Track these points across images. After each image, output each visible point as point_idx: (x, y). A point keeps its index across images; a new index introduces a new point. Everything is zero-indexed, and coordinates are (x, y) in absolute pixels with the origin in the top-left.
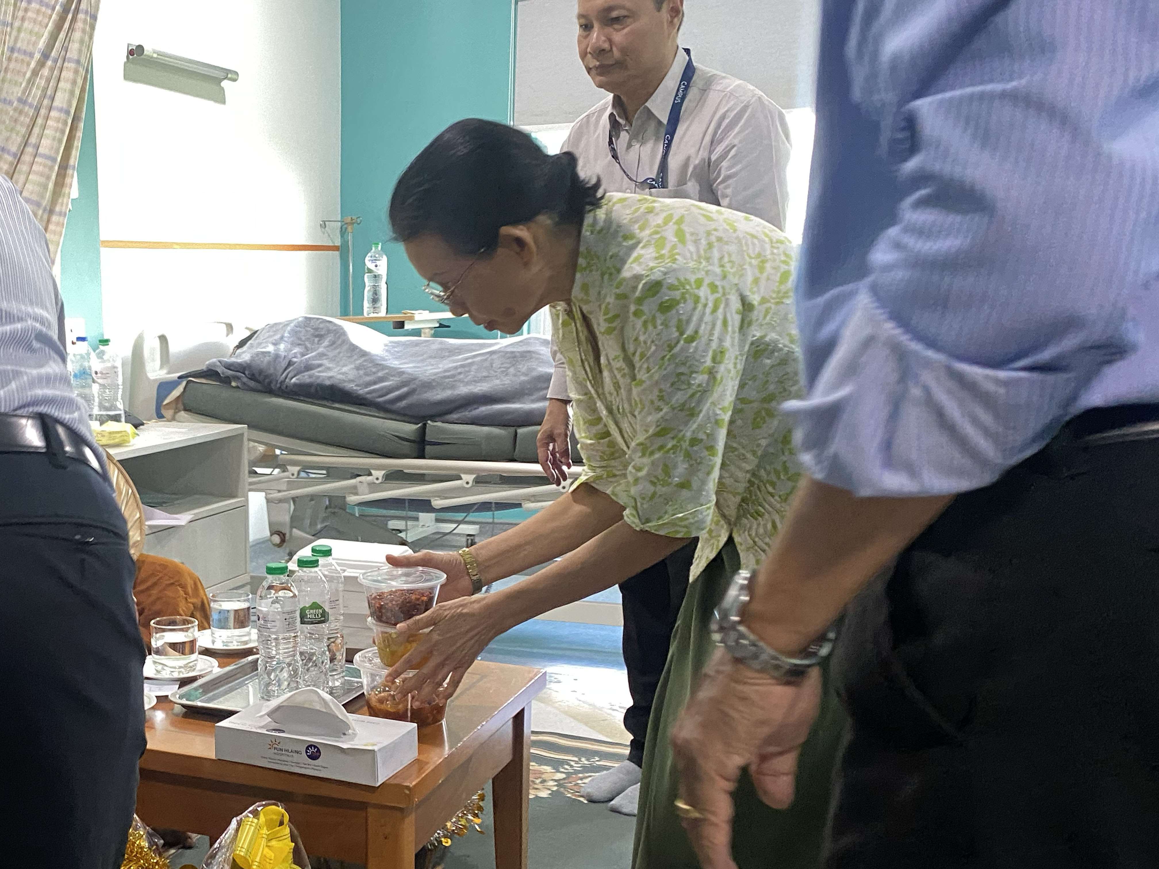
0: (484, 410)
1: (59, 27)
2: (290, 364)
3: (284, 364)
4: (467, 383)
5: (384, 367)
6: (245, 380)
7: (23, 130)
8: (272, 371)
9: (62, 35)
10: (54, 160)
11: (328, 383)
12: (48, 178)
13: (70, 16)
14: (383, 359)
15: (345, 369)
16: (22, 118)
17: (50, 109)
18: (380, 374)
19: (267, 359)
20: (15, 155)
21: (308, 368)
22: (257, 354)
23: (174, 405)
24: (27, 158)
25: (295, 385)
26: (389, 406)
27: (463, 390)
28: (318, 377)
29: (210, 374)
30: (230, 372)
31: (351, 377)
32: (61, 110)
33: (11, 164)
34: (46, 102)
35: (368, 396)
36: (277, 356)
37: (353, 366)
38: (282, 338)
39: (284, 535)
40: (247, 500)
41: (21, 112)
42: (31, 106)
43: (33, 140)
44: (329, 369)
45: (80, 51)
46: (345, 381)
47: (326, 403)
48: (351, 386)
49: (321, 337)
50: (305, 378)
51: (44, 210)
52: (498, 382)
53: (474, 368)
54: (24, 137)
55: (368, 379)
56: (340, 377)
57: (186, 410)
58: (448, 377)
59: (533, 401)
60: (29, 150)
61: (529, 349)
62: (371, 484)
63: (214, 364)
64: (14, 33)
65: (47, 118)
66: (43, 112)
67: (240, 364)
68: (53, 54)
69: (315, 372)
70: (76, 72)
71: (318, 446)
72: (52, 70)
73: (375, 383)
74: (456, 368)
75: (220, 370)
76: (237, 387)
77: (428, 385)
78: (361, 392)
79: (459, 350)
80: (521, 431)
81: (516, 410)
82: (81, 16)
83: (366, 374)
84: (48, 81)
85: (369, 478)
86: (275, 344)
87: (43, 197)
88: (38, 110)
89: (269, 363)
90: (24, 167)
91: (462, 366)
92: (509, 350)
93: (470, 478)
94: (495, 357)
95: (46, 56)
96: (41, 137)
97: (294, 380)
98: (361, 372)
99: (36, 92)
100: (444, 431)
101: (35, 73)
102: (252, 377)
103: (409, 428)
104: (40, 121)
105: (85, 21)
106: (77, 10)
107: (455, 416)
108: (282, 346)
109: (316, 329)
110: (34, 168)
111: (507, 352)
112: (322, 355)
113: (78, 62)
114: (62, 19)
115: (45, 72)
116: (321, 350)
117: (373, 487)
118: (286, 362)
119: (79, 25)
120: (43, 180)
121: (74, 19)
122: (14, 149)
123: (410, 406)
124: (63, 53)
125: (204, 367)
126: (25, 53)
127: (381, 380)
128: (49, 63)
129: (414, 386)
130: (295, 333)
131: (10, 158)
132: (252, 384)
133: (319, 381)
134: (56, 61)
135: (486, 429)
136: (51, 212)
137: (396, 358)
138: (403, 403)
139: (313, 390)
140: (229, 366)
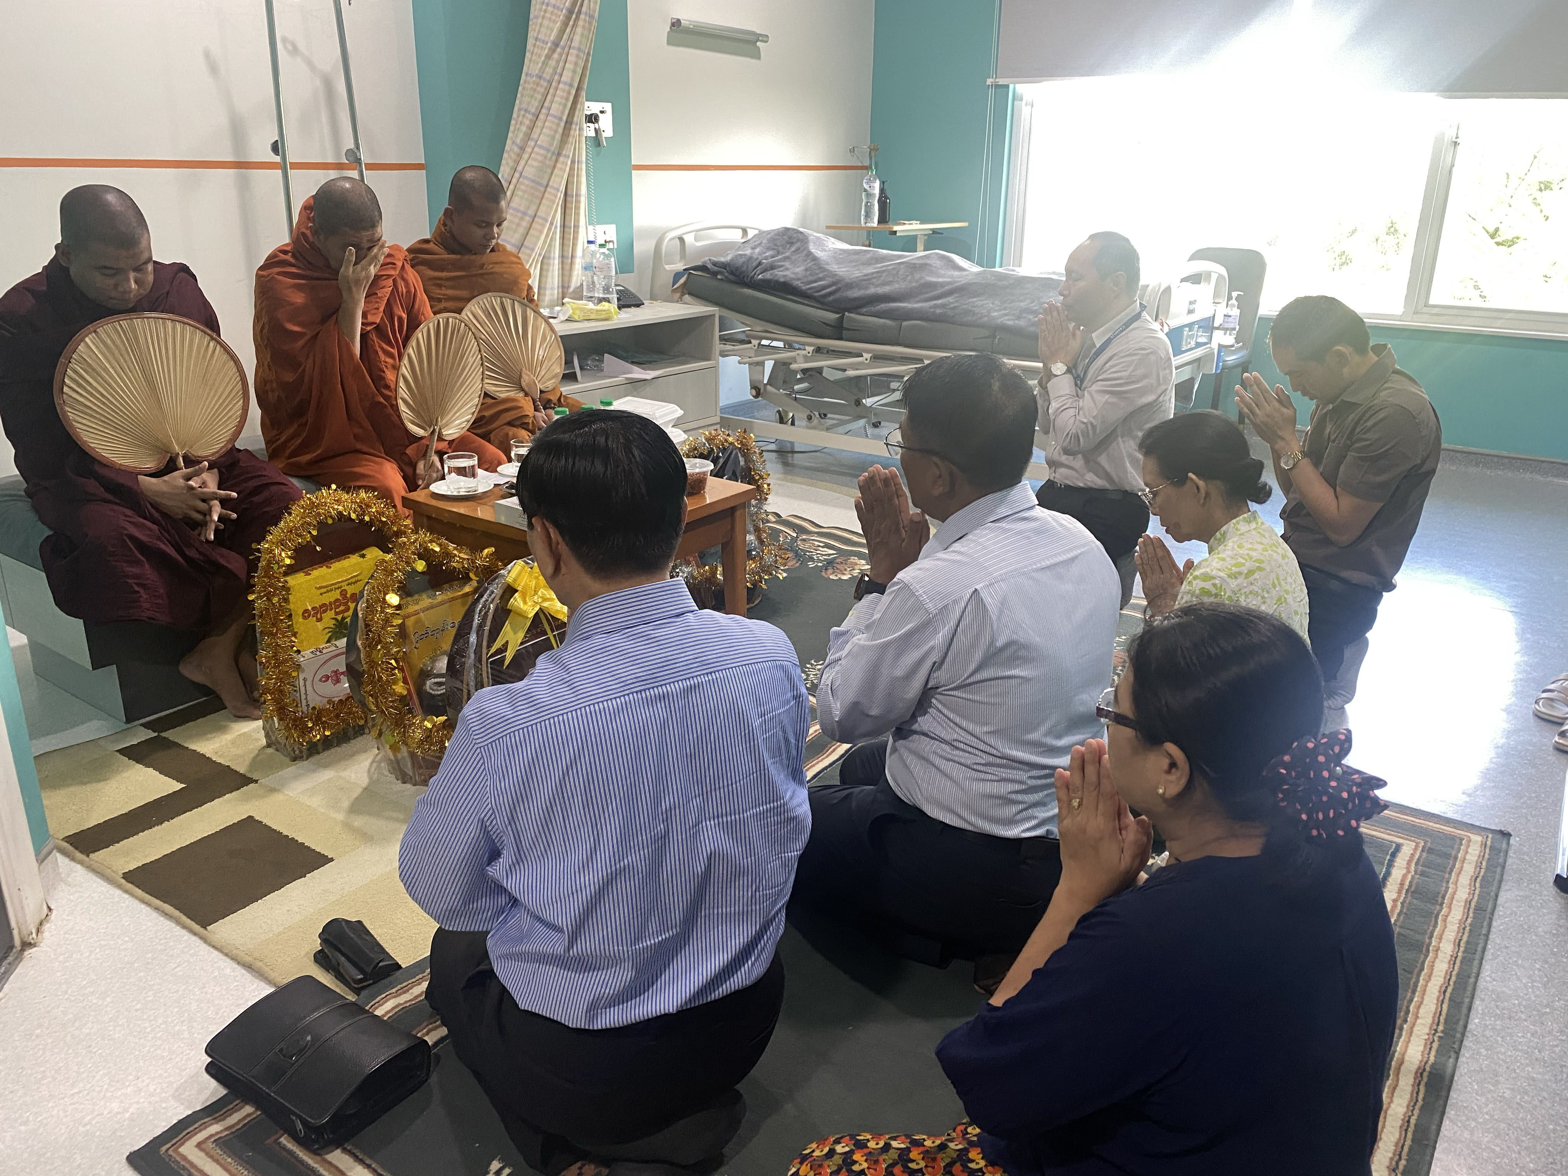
0: (883, 306)
1: (565, 24)
2: (760, 264)
3: (755, 264)
4: (877, 286)
5: (825, 270)
6: (726, 274)
7: (539, 97)
8: (745, 268)
9: (568, 30)
10: (561, 119)
11: (782, 280)
12: (556, 131)
13: (574, 16)
14: (828, 264)
15: (798, 270)
16: (539, 89)
17: (559, 82)
18: (821, 275)
19: (743, 259)
20: (533, 114)
21: (772, 267)
22: (736, 256)
23: (680, 290)
24: (541, 117)
25: (760, 280)
26: (821, 300)
27: (872, 290)
28: (776, 275)
29: (703, 268)
30: (716, 268)
31: (800, 276)
32: (565, 83)
33: (531, 120)
34: (556, 77)
35: (809, 291)
36: (751, 258)
37: (803, 268)
38: (760, 244)
39: (760, 390)
40: (718, 363)
41: (538, 84)
42: (544, 79)
43: (546, 104)
44: (787, 269)
45: (581, 42)
46: (794, 279)
47: (781, 294)
48: (797, 283)
49: (792, 244)
50: (768, 275)
51: (553, 153)
52: (897, 286)
53: (884, 274)
54: (540, 102)
55: (810, 278)
56: (793, 276)
57: (689, 294)
58: (865, 280)
59: (918, 302)
60: (544, 111)
61: (929, 262)
62: (805, 356)
63: (705, 262)
64: (538, 28)
65: (556, 89)
66: (554, 84)
67: (722, 263)
68: (562, 43)
69: (776, 272)
70: (578, 56)
71: (775, 327)
72: (561, 55)
73: (815, 282)
74: (873, 273)
75: (709, 266)
76: (722, 279)
77: (850, 286)
78: (804, 288)
79: (884, 259)
80: (905, 323)
81: (904, 308)
82: (582, 16)
83: (811, 275)
84: (558, 62)
85: (804, 352)
86: (753, 248)
87: (551, 145)
88: (550, 82)
89: (744, 263)
90: (539, 124)
91: (878, 272)
92: (913, 262)
93: (867, 356)
94: (902, 266)
95: (556, 44)
96: (552, 102)
97: (760, 276)
98: (809, 273)
99: (549, 70)
100: (856, 321)
101: (548, 57)
102: (732, 273)
103: (833, 316)
104: (551, 91)
105: (585, 20)
106: (580, 12)
107: (864, 310)
108: (757, 250)
109: (790, 238)
110: (547, 124)
111: (911, 264)
112: (786, 259)
113: (579, 49)
114: (568, 18)
115: (556, 56)
116: (787, 254)
117: (807, 359)
118: (757, 262)
119: (581, 23)
120: (552, 133)
121: (577, 18)
122: (533, 110)
123: (835, 301)
124: (569, 43)
125: (700, 263)
126: (543, 41)
127: (820, 279)
128: (559, 50)
129: (839, 285)
130: (769, 241)
131: (530, 117)
132: (732, 277)
133: (776, 278)
134: (563, 48)
135: (882, 321)
136: (559, 154)
137: (838, 264)
138: (831, 298)
139: (772, 284)
140: (715, 264)
